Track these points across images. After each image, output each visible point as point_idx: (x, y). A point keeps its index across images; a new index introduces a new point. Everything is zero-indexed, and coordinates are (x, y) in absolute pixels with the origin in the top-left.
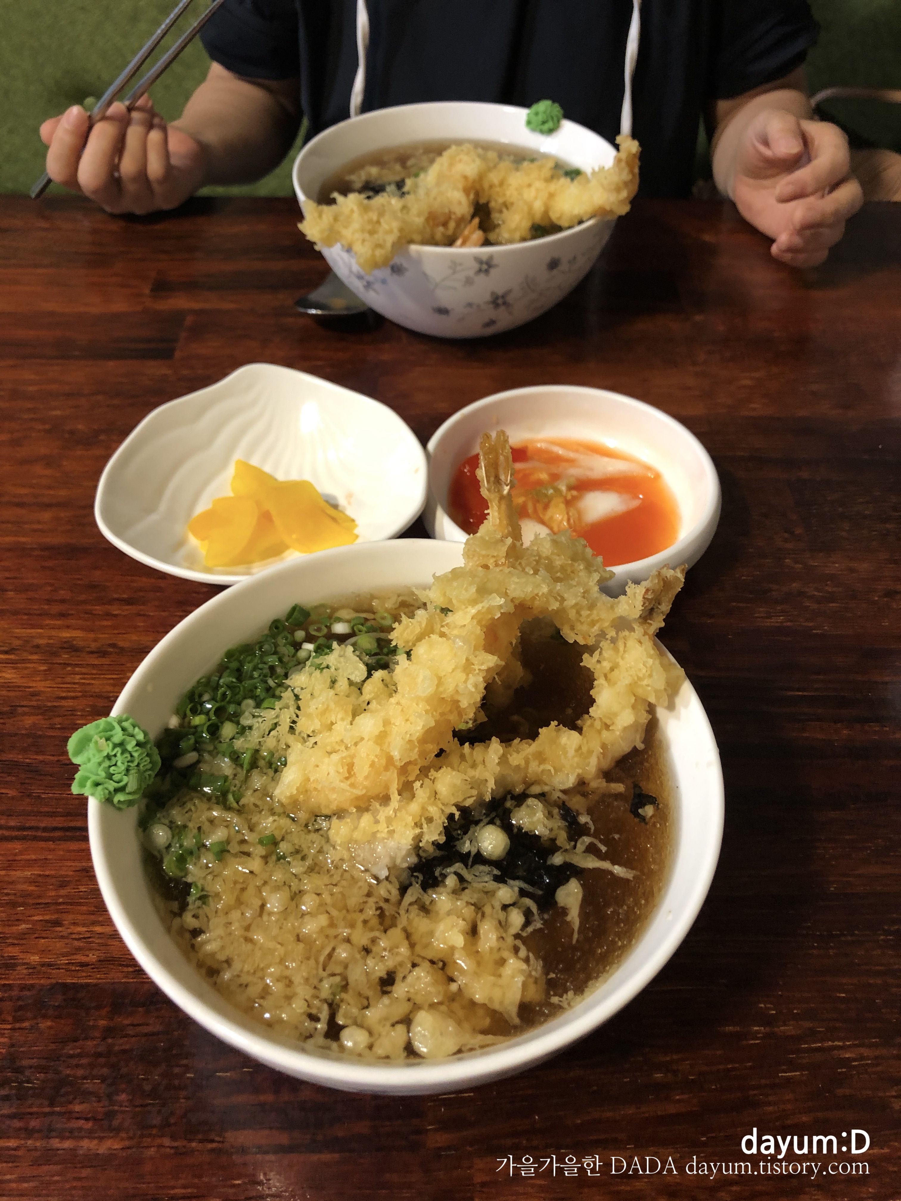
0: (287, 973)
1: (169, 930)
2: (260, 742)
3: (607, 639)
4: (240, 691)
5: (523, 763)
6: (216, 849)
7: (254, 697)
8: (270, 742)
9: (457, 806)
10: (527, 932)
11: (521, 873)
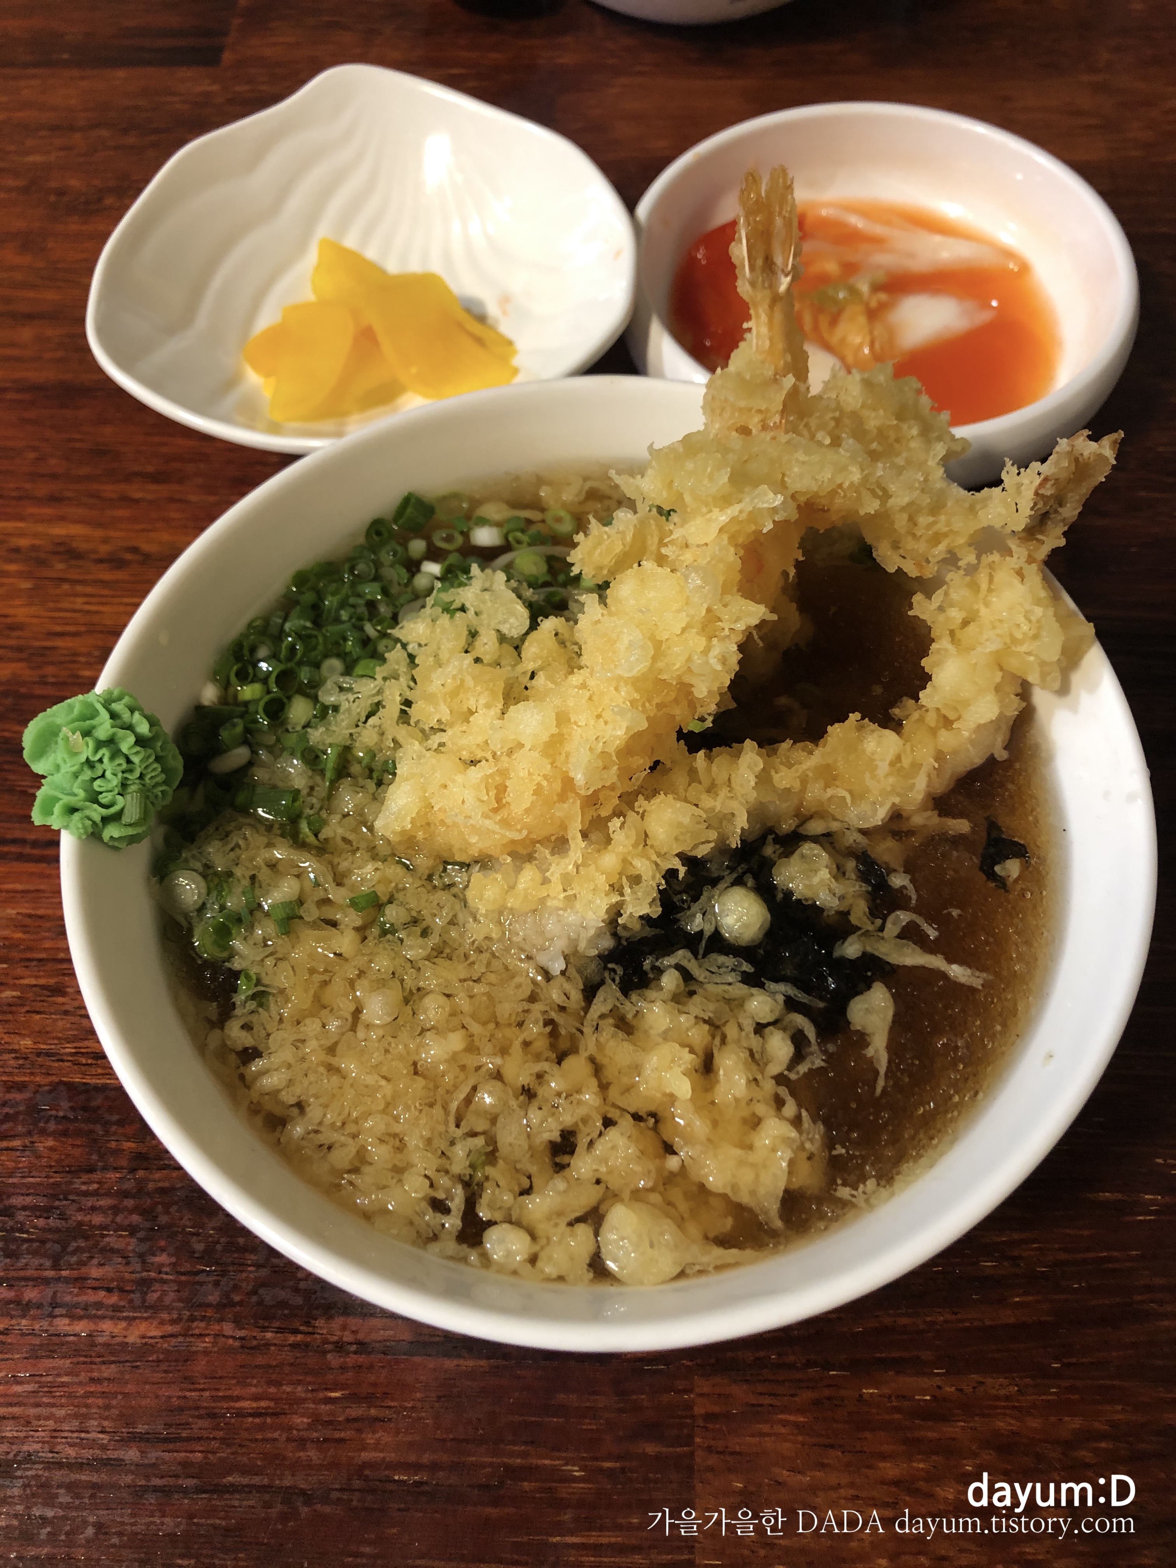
0: (397, 1128)
1: (201, 1049)
2: (351, 735)
3: (959, 568)
4: (317, 644)
5: (797, 785)
6: (280, 914)
7: (342, 655)
8: (368, 736)
9: (681, 856)
10: (798, 1073)
11: (789, 971)
